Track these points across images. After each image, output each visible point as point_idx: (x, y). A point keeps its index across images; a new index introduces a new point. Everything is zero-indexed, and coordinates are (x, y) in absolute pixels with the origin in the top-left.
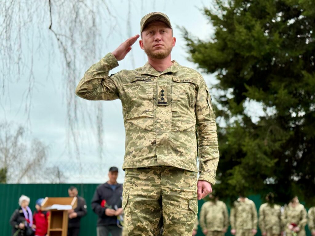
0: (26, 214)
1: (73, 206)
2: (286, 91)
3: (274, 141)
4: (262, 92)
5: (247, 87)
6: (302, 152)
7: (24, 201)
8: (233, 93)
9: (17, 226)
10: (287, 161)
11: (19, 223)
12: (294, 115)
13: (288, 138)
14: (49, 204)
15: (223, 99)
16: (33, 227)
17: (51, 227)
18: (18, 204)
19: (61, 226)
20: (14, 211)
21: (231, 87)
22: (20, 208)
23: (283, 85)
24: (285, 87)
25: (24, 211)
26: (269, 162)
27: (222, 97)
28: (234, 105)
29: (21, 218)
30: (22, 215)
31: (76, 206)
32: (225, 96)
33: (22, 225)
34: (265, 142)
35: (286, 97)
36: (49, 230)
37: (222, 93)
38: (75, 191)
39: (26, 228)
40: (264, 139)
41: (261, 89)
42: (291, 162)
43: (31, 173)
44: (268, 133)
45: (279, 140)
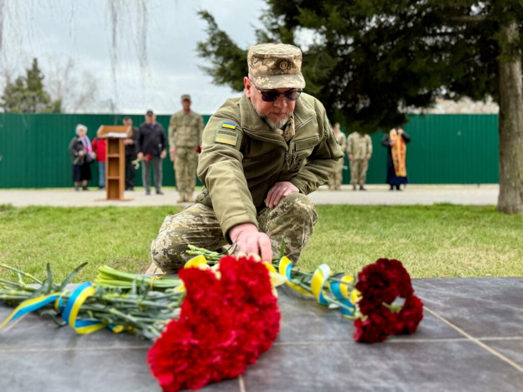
0: (84, 142)
1: (128, 134)
2: (338, 13)
3: (322, 68)
4: (315, 15)
5: (300, 10)
6: (347, 81)
7: (82, 130)
8: (285, 20)
9: (76, 154)
10: (332, 90)
11: (78, 150)
12: (343, 42)
13: (335, 65)
14: (105, 132)
15: (275, 27)
16: (93, 155)
17: (109, 153)
18: (75, 133)
19: (118, 152)
20: (72, 138)
21: (282, 13)
22: (78, 137)
23: (335, 7)
24: (338, 10)
25: (82, 139)
26: (315, 90)
27: (273, 24)
28: (285, 31)
29: (80, 146)
30: (81, 143)
31: (131, 134)
32: (276, 23)
33: (81, 153)
34: (314, 69)
35: (338, 21)
36: (107, 156)
37: (274, 20)
38: (130, 121)
39: (86, 157)
40: (312, 66)
41: (314, 12)
42: (335, 91)
43: (85, 104)
44: (317, 60)
45: (327, 67)
